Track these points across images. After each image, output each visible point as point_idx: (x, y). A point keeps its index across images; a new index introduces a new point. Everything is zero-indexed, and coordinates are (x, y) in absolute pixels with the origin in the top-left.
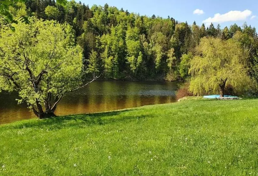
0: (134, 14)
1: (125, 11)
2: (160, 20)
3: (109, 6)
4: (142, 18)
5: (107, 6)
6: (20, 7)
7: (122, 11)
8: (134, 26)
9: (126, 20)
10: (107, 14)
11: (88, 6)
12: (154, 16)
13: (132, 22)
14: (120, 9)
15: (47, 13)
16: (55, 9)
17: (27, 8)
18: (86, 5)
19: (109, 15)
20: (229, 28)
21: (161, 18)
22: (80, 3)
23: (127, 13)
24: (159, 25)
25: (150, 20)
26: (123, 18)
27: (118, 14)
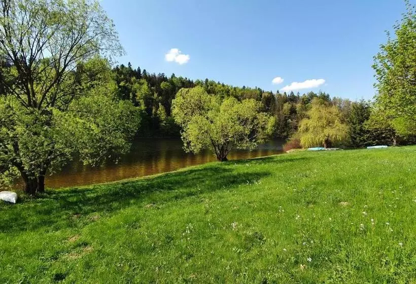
0: (229, 85)
1: (221, 84)
2: (249, 90)
3: (209, 80)
4: (235, 88)
5: (207, 80)
6: (143, 84)
7: (219, 84)
8: (229, 95)
9: (223, 91)
10: (208, 86)
11: (192, 81)
12: (244, 87)
13: (228, 92)
14: (217, 82)
15: (162, 87)
16: (168, 84)
17: (148, 84)
18: (191, 80)
19: (209, 88)
20: (306, 94)
21: (250, 88)
22: (186, 79)
23: (223, 85)
24: (249, 94)
25: (242, 90)
26: (220, 90)
27: (216, 86)
